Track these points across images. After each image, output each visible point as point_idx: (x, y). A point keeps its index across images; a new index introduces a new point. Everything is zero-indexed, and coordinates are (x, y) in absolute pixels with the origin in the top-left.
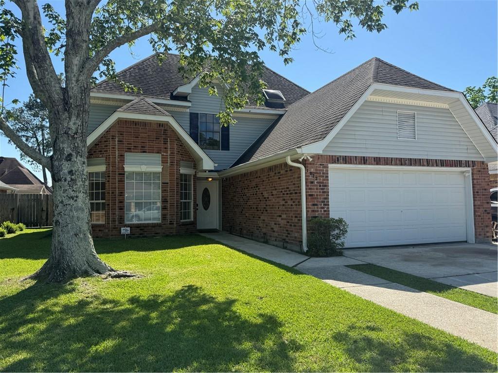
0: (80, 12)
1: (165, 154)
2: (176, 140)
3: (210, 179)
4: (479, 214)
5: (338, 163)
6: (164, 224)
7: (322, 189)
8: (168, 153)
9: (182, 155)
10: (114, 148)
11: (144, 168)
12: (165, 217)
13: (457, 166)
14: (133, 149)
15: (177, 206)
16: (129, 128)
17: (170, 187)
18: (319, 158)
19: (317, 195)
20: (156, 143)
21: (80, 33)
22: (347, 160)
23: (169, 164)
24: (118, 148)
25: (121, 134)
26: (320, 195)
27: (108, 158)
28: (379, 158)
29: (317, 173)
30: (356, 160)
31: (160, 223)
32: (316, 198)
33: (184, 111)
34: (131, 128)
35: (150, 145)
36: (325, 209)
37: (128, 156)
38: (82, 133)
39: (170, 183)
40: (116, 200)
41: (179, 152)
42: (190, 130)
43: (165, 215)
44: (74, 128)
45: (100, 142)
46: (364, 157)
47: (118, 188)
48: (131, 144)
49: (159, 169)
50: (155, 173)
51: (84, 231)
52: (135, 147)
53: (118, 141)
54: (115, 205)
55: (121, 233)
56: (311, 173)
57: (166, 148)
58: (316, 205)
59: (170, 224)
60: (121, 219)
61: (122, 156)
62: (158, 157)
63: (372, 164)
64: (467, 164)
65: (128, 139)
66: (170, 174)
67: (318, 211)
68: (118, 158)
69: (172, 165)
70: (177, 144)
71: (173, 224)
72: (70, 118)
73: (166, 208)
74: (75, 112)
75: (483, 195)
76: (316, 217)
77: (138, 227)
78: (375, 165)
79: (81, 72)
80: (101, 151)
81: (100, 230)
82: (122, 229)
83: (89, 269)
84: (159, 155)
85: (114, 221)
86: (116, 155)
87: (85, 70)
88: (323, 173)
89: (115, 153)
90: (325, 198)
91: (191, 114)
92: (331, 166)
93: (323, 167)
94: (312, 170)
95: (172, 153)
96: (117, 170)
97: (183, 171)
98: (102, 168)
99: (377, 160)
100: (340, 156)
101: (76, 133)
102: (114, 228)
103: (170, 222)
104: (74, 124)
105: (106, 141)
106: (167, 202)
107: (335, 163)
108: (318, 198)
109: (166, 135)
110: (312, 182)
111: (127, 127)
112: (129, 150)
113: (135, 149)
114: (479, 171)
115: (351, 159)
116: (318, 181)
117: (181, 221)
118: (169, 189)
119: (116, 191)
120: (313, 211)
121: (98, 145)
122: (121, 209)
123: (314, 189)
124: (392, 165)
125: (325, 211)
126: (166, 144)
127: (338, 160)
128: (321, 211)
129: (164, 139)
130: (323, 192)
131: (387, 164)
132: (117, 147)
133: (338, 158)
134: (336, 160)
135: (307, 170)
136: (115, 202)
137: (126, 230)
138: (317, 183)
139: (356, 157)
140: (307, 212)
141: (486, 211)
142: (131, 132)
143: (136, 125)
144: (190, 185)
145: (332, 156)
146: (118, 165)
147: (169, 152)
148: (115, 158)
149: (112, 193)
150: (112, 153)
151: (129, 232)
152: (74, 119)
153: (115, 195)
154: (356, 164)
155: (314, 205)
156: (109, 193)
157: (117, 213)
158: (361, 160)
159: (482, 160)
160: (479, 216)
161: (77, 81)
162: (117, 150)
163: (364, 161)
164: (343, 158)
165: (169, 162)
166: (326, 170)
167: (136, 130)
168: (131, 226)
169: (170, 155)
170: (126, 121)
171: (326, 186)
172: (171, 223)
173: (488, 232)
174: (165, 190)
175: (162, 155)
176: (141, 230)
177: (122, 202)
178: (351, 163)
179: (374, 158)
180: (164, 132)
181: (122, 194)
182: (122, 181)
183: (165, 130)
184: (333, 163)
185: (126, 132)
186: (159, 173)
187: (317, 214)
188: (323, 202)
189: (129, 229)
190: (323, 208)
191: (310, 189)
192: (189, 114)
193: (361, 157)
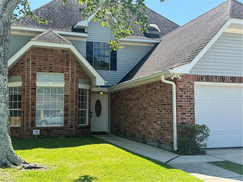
1: (67, 73)
2: (76, 62)
3: (102, 93)
5: (202, 81)
6: (66, 128)
7: (189, 101)
8: (69, 73)
9: (80, 74)
10: (28, 68)
11: (51, 84)
12: (67, 122)
14: (43, 69)
15: (76, 113)
16: (40, 53)
17: (71, 99)
18: (187, 77)
19: (185, 106)
20: (60, 65)
22: (208, 79)
23: (70, 81)
24: (31, 69)
25: (34, 58)
26: (188, 106)
27: (23, 76)
28: (235, 77)
29: (185, 89)
30: (216, 79)
31: (63, 127)
32: (184, 109)
33: (82, 40)
34: (42, 53)
35: (56, 66)
36: (192, 117)
37: (39, 75)
38: (4, 57)
39: (71, 95)
40: (29, 108)
41: (78, 72)
42: (87, 55)
43: (67, 120)
45: (18, 64)
46: (223, 77)
47: (31, 99)
48: (41, 66)
49: (62, 85)
50: (59, 88)
51: (4, 132)
52: (44, 68)
53: (32, 63)
54: (29, 112)
55: (33, 134)
56: (180, 89)
57: (68, 69)
58: (185, 114)
59: (70, 127)
60: (33, 123)
61: (34, 74)
62: (61, 76)
63: (229, 82)
65: (40, 62)
66: (71, 88)
67: (186, 119)
68: (31, 76)
69: (72, 82)
70: (76, 66)
71: (73, 127)
73: (67, 115)
76: (184, 123)
77: (46, 130)
78: (231, 83)
79: (4, 10)
80: (18, 71)
81: (16, 132)
82: (34, 131)
83: (8, 162)
84: (63, 74)
85: (28, 125)
86: (29, 74)
87: (7, 9)
88: (190, 89)
89: (29, 72)
90: (192, 109)
92: (196, 83)
93: (190, 84)
94: (181, 86)
95: (72, 73)
96: (30, 86)
97: (81, 86)
98: (19, 84)
99: (233, 79)
100: (204, 76)
102: (28, 130)
103: (71, 125)
105: (22, 63)
106: (68, 110)
107: (199, 81)
108: (186, 109)
109: (68, 58)
110: (181, 96)
111: (38, 53)
112: (40, 70)
113: (45, 69)
115: (212, 78)
116: (186, 95)
117: (79, 125)
118: (69, 100)
119: (29, 101)
120: (182, 119)
121: (16, 66)
122: (33, 115)
123: (183, 101)
125: (191, 119)
126: (68, 65)
127: (202, 79)
128: (188, 119)
129: (66, 62)
130: (190, 104)
132: (30, 68)
133: (202, 77)
134: (200, 78)
135: (177, 86)
136: (29, 110)
137: (37, 132)
138: (185, 96)
139: (216, 76)
140: (177, 119)
142: (42, 57)
143: (45, 51)
144: (86, 97)
145: (197, 75)
146: (31, 82)
148: (29, 76)
149: (27, 103)
150: (27, 72)
151: (39, 133)
153: (29, 105)
154: (216, 82)
155: (182, 114)
156: (24, 103)
157: (30, 118)
158: (220, 78)
162: (30, 70)
163: (223, 79)
164: (206, 77)
165: (70, 79)
166: (192, 86)
167: (45, 55)
168: (41, 129)
169: (71, 74)
170: (38, 48)
171: (192, 99)
174: (67, 101)
175: (65, 74)
176: (48, 132)
177: (34, 110)
178: (212, 81)
179: (231, 77)
180: (66, 56)
181: (34, 104)
182: (34, 94)
183: (67, 55)
184: (197, 81)
185: (38, 56)
186: (62, 88)
187: (185, 121)
188: (190, 111)
189: (39, 131)
190: (189, 116)
191: (180, 101)
192: (86, 43)
193: (220, 76)
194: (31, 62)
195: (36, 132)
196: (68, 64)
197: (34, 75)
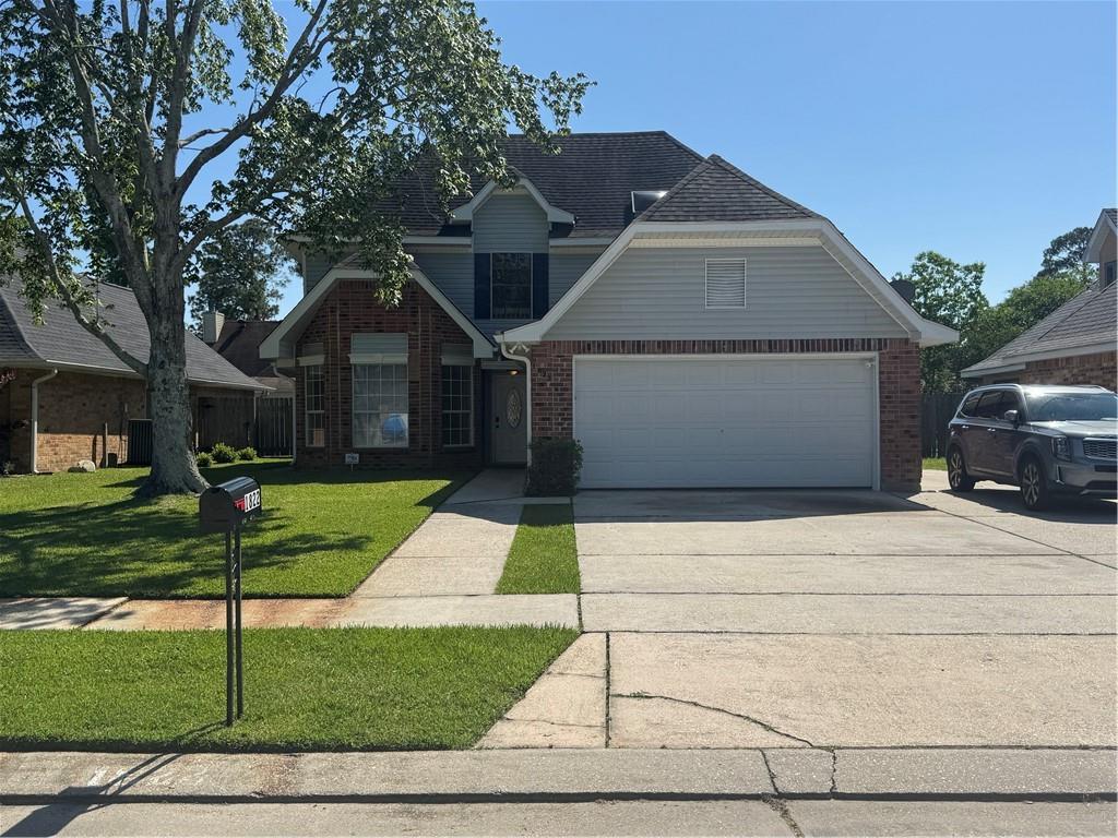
0: (165, 205)
1: (413, 333)
3: (514, 373)
4: (891, 437)
5: (589, 353)
6: (414, 450)
7: (559, 395)
8: (417, 331)
10: (334, 327)
11: (377, 359)
12: (416, 439)
13: (841, 350)
14: (364, 327)
15: (434, 419)
16: (357, 292)
17: (422, 389)
18: (554, 346)
19: (550, 404)
20: (399, 316)
21: (165, 228)
22: (604, 347)
23: (419, 350)
24: (340, 327)
25: (344, 304)
26: (555, 404)
27: (326, 343)
28: (669, 342)
29: (551, 370)
30: (623, 346)
31: (406, 449)
32: (547, 409)
33: (465, 252)
34: (360, 292)
35: (390, 319)
36: (566, 426)
37: (357, 340)
39: (422, 381)
40: (338, 410)
41: (439, 328)
43: (415, 435)
44: (164, 332)
46: (639, 341)
47: (341, 391)
48: (360, 319)
49: (403, 359)
50: (397, 366)
52: (366, 323)
53: (341, 315)
54: (338, 417)
55: (345, 461)
56: (539, 370)
57: (414, 323)
58: (548, 419)
59: (422, 450)
60: (347, 441)
61: (346, 338)
62: (401, 339)
63: (654, 353)
64: (866, 345)
65: (356, 311)
66: (422, 366)
67: (551, 429)
68: (341, 342)
69: (425, 351)
71: (427, 450)
72: (160, 322)
73: (415, 424)
74: (164, 315)
75: (902, 402)
76: (549, 438)
78: (659, 353)
80: (318, 332)
81: (319, 457)
82: (347, 455)
84: (404, 336)
85: (336, 443)
86: (336, 338)
88: (562, 370)
89: (336, 335)
90: (565, 409)
91: (477, 256)
92: (576, 357)
93: (562, 360)
94: (542, 366)
95: (425, 331)
96: (339, 362)
97: (446, 360)
98: (319, 360)
99: (664, 346)
100: (594, 342)
101: (167, 338)
102: (337, 454)
103: (423, 446)
104: (165, 328)
106: (418, 413)
107: (584, 352)
108: (552, 409)
109: (415, 300)
110: (542, 384)
111: (354, 292)
112: (357, 329)
113: (367, 327)
114: (896, 358)
115: (614, 346)
116: (553, 382)
117: (446, 446)
118: (420, 392)
119: (337, 395)
120: (543, 429)
121: (315, 321)
122: (347, 423)
123: (544, 395)
124: (694, 352)
125: (564, 429)
126: (414, 316)
127: (589, 348)
128: (557, 429)
129: (411, 308)
130: (564, 400)
131: (684, 352)
132: (338, 325)
133: (589, 345)
134: (587, 347)
135: (533, 365)
136: (338, 414)
138: (551, 384)
139: (623, 342)
140: (533, 429)
141: (907, 432)
142: (360, 300)
144: (466, 384)
145: (580, 342)
146: (341, 354)
147: (420, 330)
148: (336, 342)
149: (333, 399)
150: (331, 335)
151: (357, 461)
152: (164, 323)
153: (337, 402)
154: (624, 353)
155: (543, 419)
156: (328, 399)
157: (340, 430)
158: (633, 346)
159: (904, 336)
160: (891, 441)
161: (165, 281)
162: (338, 329)
163: (639, 347)
164: (599, 346)
165: (420, 346)
166: (568, 364)
168: (361, 452)
169: (421, 335)
170: (351, 282)
171: (567, 390)
172: (424, 449)
173: (909, 471)
174: (414, 394)
175: (410, 335)
176: (376, 458)
177: (347, 413)
178: (614, 353)
179: (659, 342)
181: (347, 400)
182: (347, 380)
183: (413, 293)
184: (579, 353)
185: (352, 300)
186: (404, 365)
187: (549, 434)
188: (560, 414)
189: (357, 455)
190: (559, 424)
191: (538, 394)
192: (473, 257)
193: (634, 342)
194: (338, 313)
195: (352, 459)
196: (414, 313)
197: (346, 341)
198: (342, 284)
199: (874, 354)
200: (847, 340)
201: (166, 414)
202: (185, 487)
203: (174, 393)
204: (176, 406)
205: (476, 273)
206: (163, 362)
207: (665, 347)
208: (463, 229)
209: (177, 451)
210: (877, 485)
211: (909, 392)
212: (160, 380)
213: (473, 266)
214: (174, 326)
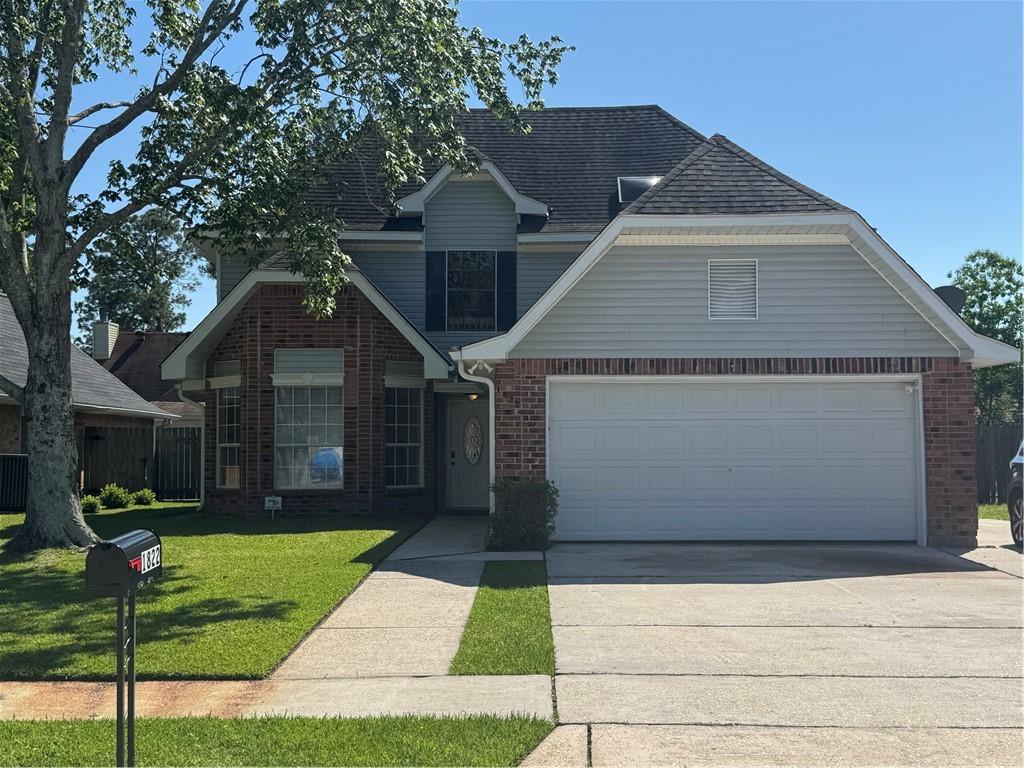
1: (350, 348)
2: (374, 318)
3: (474, 397)
5: (566, 374)
6: (349, 493)
7: (530, 424)
8: (355, 346)
9: (389, 347)
10: (253, 341)
11: (307, 380)
12: (351, 479)
14: (289, 341)
16: (282, 299)
17: (360, 417)
18: (523, 365)
19: (518, 436)
20: (333, 327)
21: (49, 222)
22: (585, 366)
23: (358, 369)
24: (261, 341)
25: (267, 313)
26: (525, 437)
27: (243, 361)
31: (340, 490)
32: (515, 442)
33: (414, 250)
34: (285, 299)
35: (321, 331)
36: (537, 463)
37: (281, 356)
39: (361, 407)
40: (256, 443)
41: (381, 342)
42: (427, 290)
43: (352, 474)
45: (233, 329)
46: (627, 360)
47: (261, 420)
48: (285, 332)
49: (338, 380)
50: (331, 388)
52: (292, 336)
53: (262, 327)
54: (256, 452)
55: (263, 507)
56: (505, 394)
57: (352, 336)
58: (516, 455)
59: (360, 492)
60: (268, 481)
61: (268, 355)
62: (336, 356)
63: (646, 373)
64: (906, 365)
65: (281, 322)
66: (360, 389)
67: (519, 467)
68: (262, 360)
69: (365, 370)
70: (374, 327)
71: (367, 492)
72: (41, 336)
73: (352, 460)
75: (952, 436)
76: (516, 478)
77: (299, 497)
78: (652, 374)
80: (234, 347)
81: (232, 501)
82: (267, 499)
84: (341, 351)
85: (253, 484)
86: (256, 355)
88: (533, 394)
89: (256, 350)
90: (536, 443)
91: (428, 254)
92: (550, 378)
93: (532, 383)
94: (509, 389)
95: (364, 346)
96: (259, 384)
97: (391, 382)
98: (234, 381)
100: (572, 360)
102: (254, 497)
103: (361, 487)
105: (242, 328)
106: (355, 446)
107: (560, 373)
108: (520, 443)
109: (353, 308)
110: (508, 412)
111: (279, 299)
112: (282, 343)
113: (295, 341)
114: (943, 381)
115: (596, 365)
116: (522, 408)
117: (388, 487)
118: (357, 420)
119: (256, 424)
120: (509, 467)
122: (268, 459)
123: (512, 425)
124: (695, 373)
125: (534, 467)
126: (352, 327)
127: (566, 368)
128: (526, 467)
129: (348, 317)
131: (683, 372)
132: (259, 338)
133: (566, 364)
134: (563, 367)
135: (497, 388)
136: (256, 447)
137: (275, 502)
138: (519, 412)
142: (285, 308)
143: (294, 293)
145: (554, 360)
146: (261, 374)
147: (359, 344)
148: (256, 360)
149: (251, 429)
150: (250, 350)
151: (280, 505)
153: (256, 433)
154: (609, 373)
155: (510, 455)
156: (245, 429)
157: (258, 468)
158: (620, 364)
159: (952, 355)
160: (939, 484)
161: (48, 286)
162: (259, 344)
163: (627, 366)
164: (578, 363)
165: (358, 364)
166: (539, 388)
167: (293, 303)
168: (285, 495)
169: (360, 351)
170: (276, 287)
171: (537, 418)
172: (363, 491)
174: (351, 423)
175: (346, 351)
176: (304, 502)
177: (268, 445)
178: (596, 373)
179: (652, 361)
180: (348, 304)
181: (268, 431)
182: (268, 406)
183: (351, 299)
184: (554, 373)
185: (276, 308)
186: (339, 388)
187: (517, 473)
188: (530, 449)
189: (279, 499)
190: (529, 461)
191: (503, 424)
192: (424, 256)
193: (621, 360)
194: (259, 324)
195: (273, 503)
196: (352, 325)
197: (268, 358)
198: (263, 288)
199: (917, 377)
200: (882, 359)
201: (45, 448)
202: (66, 540)
203: (56, 422)
204: (58, 440)
205: (428, 275)
206: (43, 385)
207: (659, 366)
208: (412, 222)
209: (58, 494)
210: (923, 539)
211: (960, 423)
212: (39, 407)
213: (424, 267)
214: (58, 340)
